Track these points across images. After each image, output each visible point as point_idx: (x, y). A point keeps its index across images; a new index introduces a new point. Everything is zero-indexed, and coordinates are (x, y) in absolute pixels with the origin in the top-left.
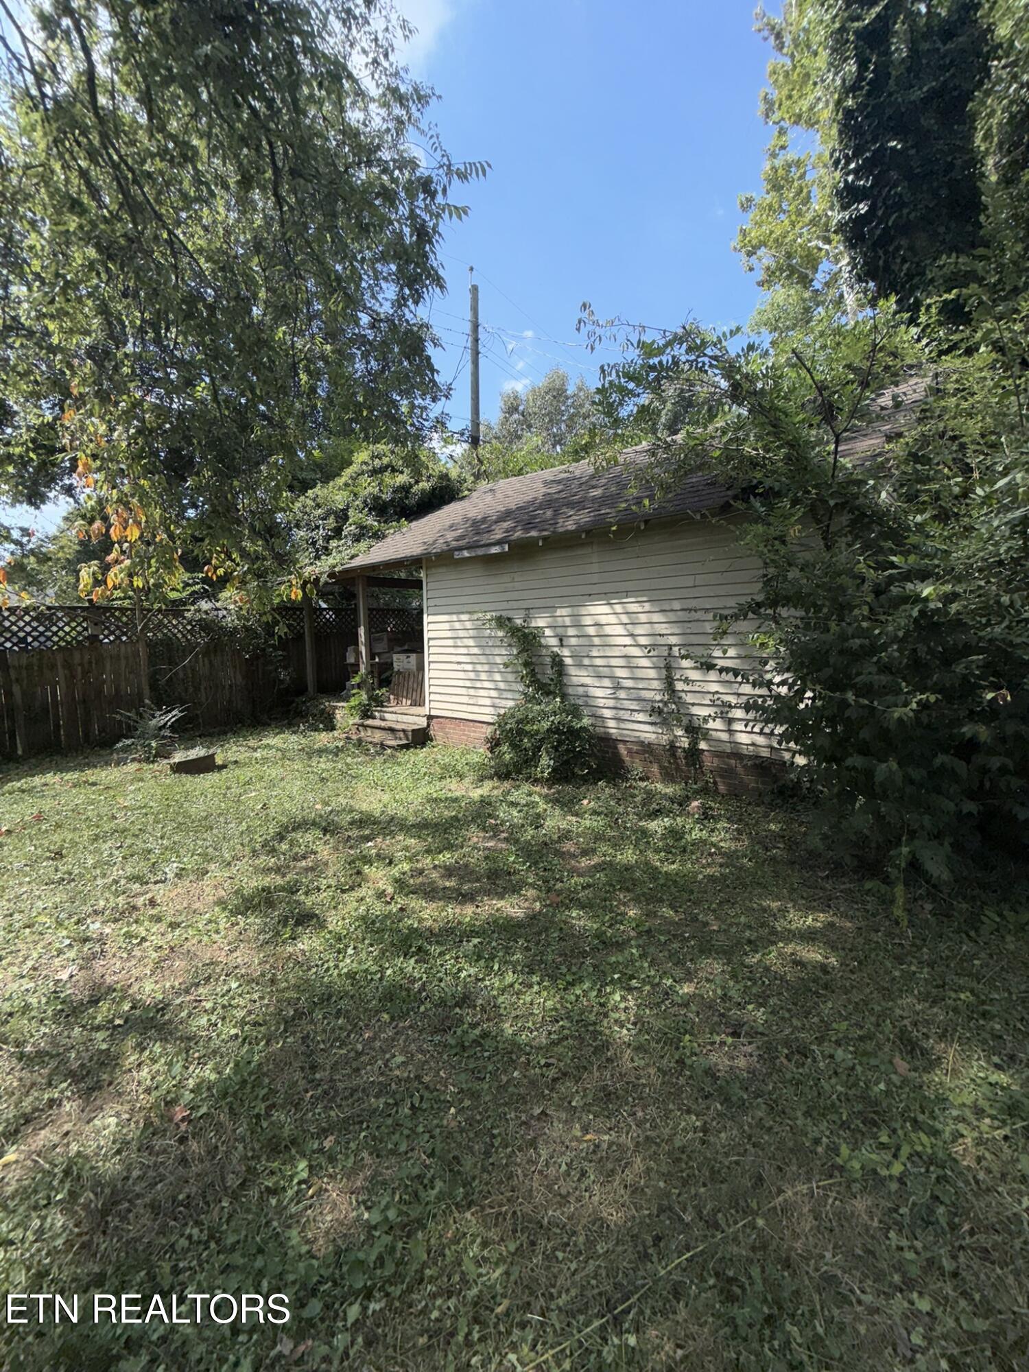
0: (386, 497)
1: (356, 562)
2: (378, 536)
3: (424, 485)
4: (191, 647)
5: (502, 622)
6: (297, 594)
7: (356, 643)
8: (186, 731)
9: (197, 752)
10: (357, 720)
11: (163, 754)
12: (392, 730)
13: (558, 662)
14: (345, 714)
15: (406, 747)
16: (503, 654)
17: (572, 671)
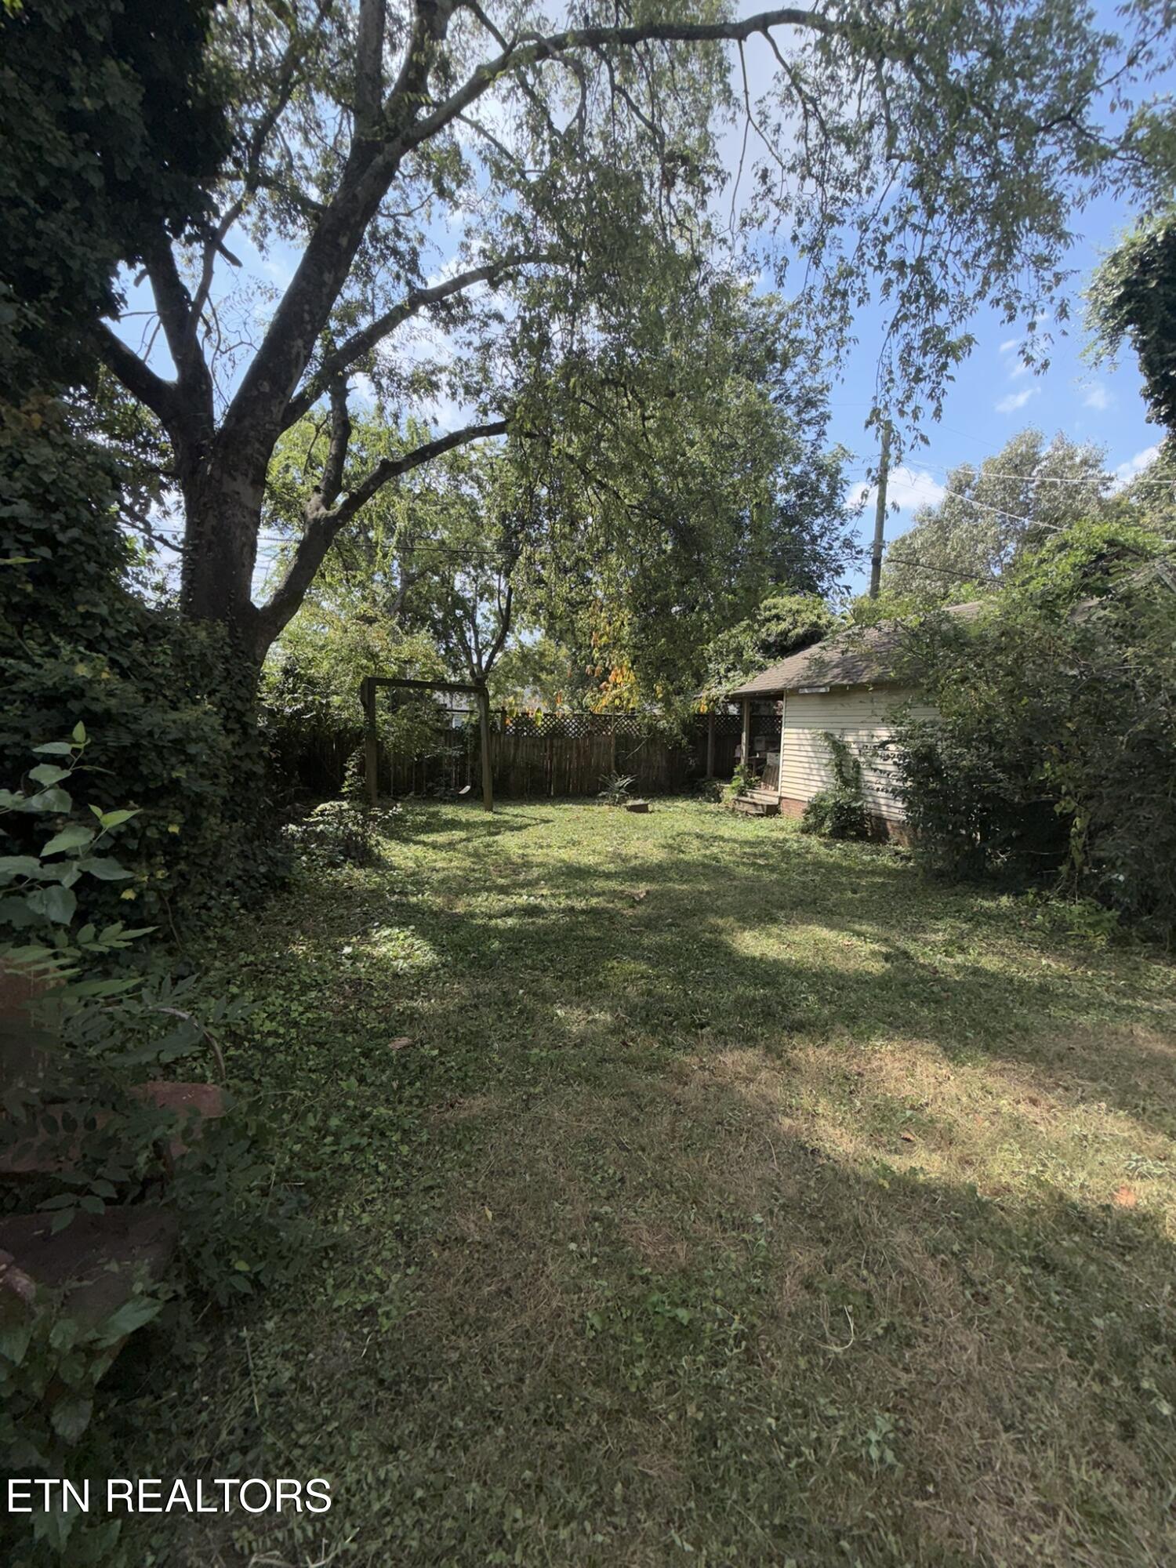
0: (771, 639)
1: (743, 689)
2: (762, 668)
3: (800, 630)
4: (639, 741)
5: (828, 736)
6: (704, 709)
7: (740, 743)
8: (633, 790)
9: (640, 802)
10: (735, 796)
11: (623, 800)
12: (755, 804)
13: (857, 766)
14: (728, 792)
15: (762, 815)
16: (827, 757)
17: (865, 772)
